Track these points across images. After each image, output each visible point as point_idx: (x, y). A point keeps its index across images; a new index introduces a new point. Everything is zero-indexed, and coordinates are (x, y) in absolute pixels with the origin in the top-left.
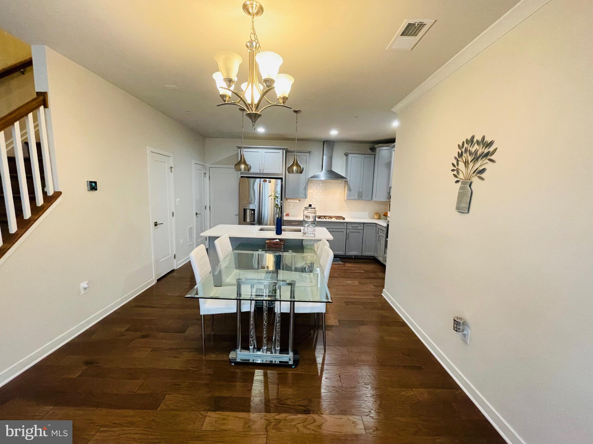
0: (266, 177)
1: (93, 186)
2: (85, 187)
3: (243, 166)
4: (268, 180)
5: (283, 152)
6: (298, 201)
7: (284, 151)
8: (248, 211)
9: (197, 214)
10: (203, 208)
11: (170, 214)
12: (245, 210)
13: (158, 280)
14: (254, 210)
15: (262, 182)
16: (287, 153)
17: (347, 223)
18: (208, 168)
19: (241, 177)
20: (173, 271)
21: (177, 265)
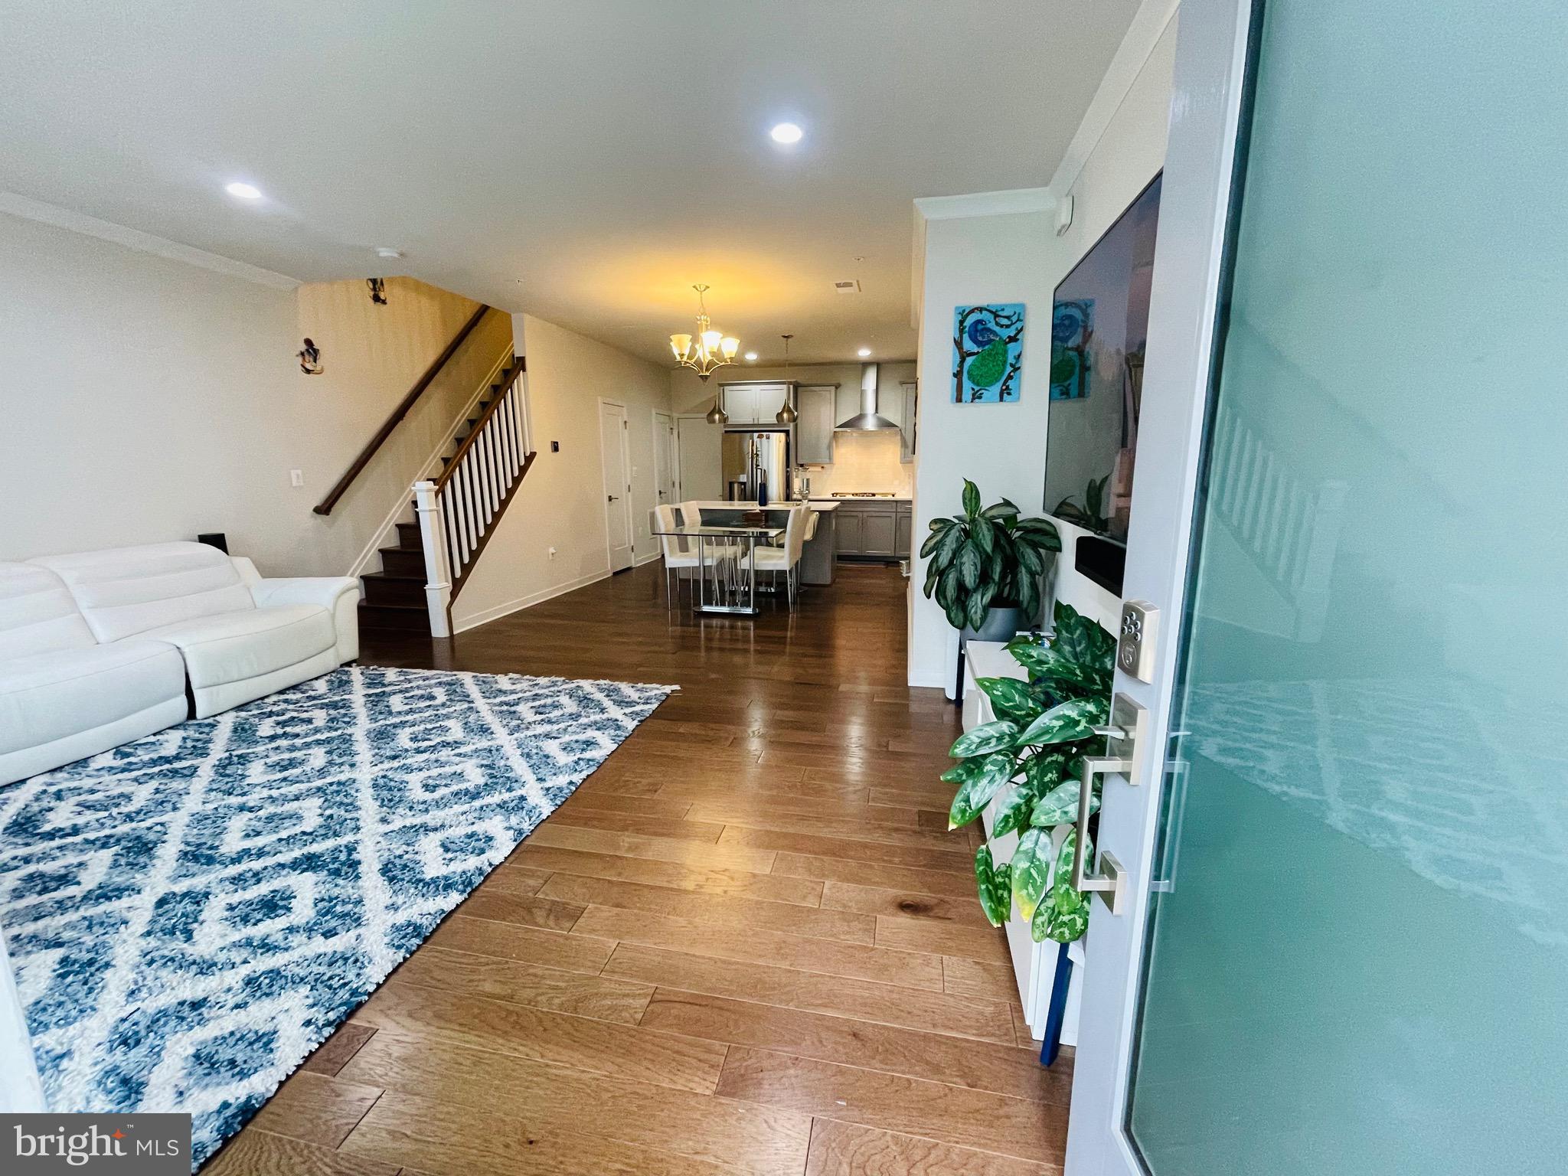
0: (764, 430)
1: (555, 447)
2: (549, 447)
3: (717, 417)
4: (765, 434)
5: (789, 388)
6: (820, 469)
7: (791, 386)
8: (736, 485)
9: (660, 493)
10: (670, 483)
11: (625, 489)
12: (731, 484)
13: (615, 574)
14: (744, 484)
15: (755, 439)
16: (800, 389)
17: (896, 502)
18: (675, 420)
19: (726, 432)
20: (629, 569)
21: (638, 562)
